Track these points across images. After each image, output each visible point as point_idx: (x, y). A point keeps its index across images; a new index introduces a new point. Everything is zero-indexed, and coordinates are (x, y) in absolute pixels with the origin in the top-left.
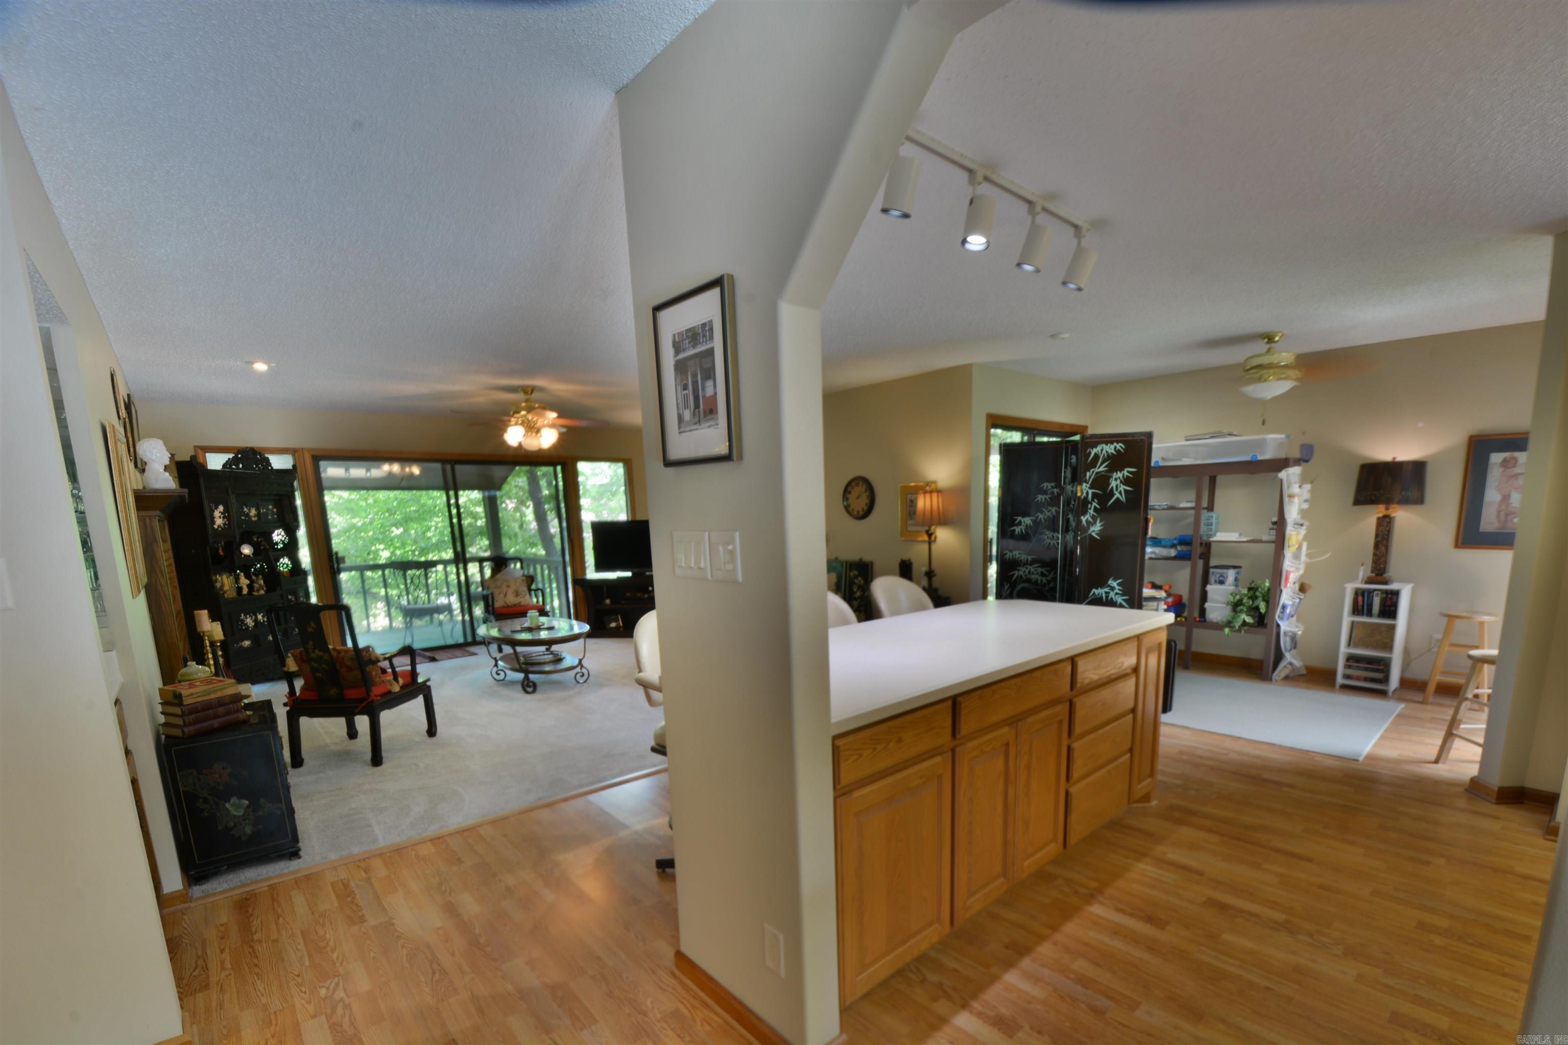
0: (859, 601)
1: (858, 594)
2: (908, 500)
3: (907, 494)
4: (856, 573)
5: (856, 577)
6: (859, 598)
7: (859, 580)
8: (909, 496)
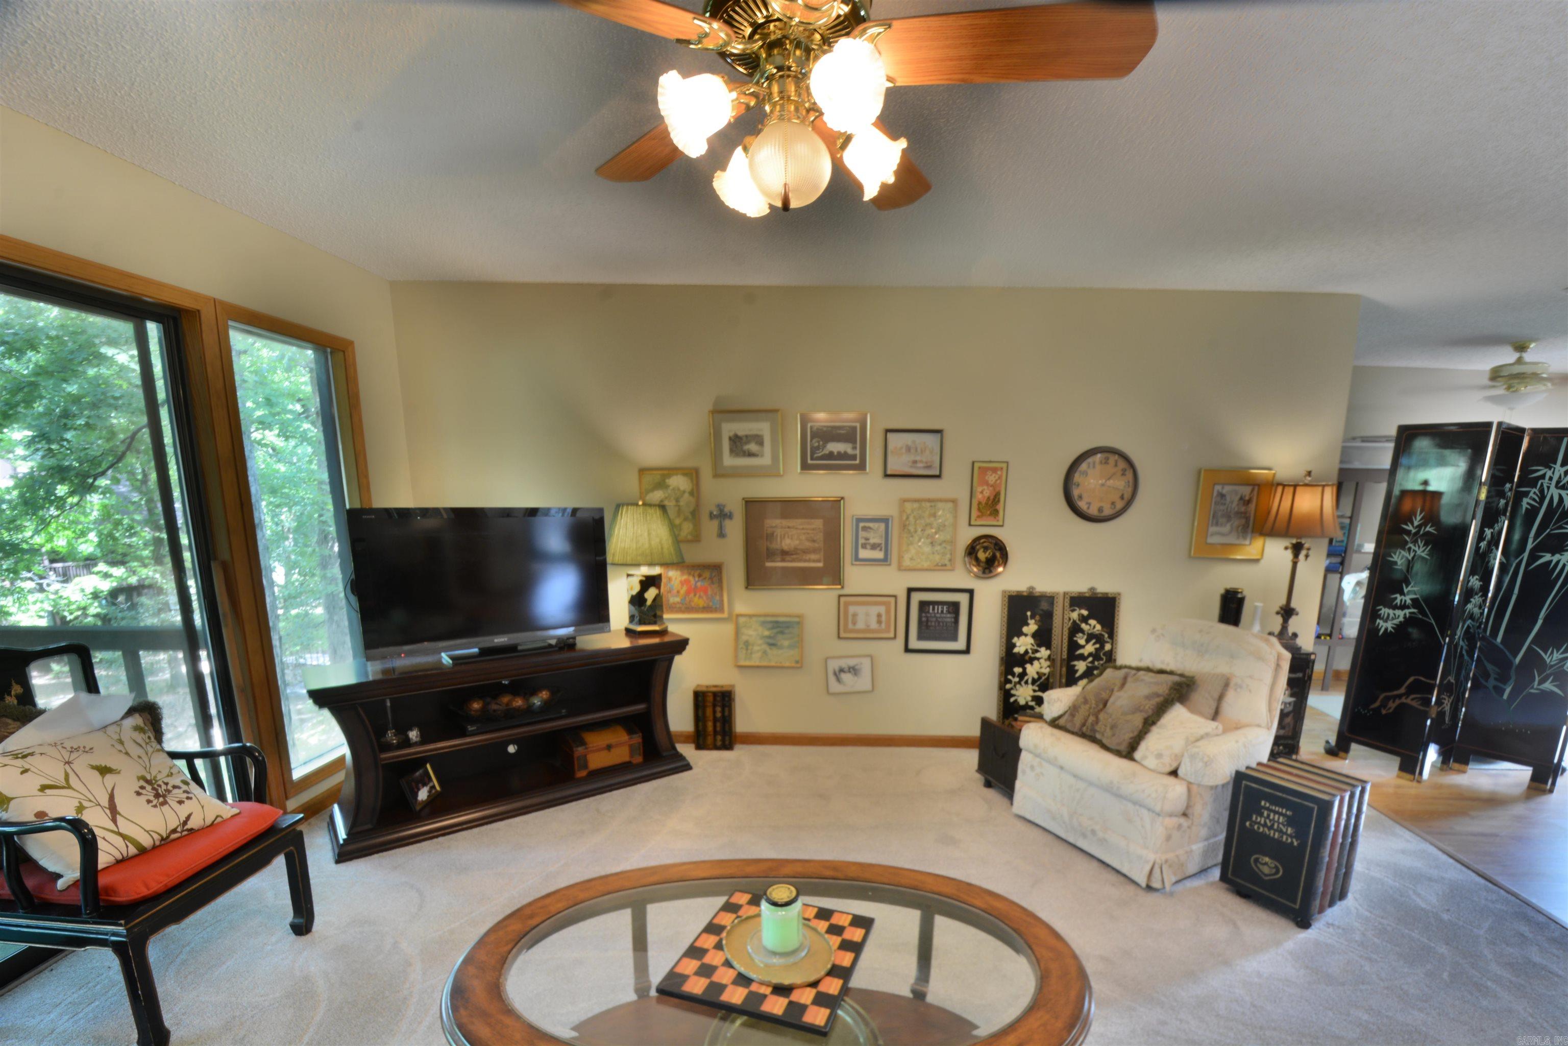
0: (1090, 659)
1: (1090, 648)
2: (1215, 494)
3: (1214, 484)
4: (1085, 612)
5: (1084, 619)
6: (1090, 655)
7: (1094, 626)
8: (1218, 488)
